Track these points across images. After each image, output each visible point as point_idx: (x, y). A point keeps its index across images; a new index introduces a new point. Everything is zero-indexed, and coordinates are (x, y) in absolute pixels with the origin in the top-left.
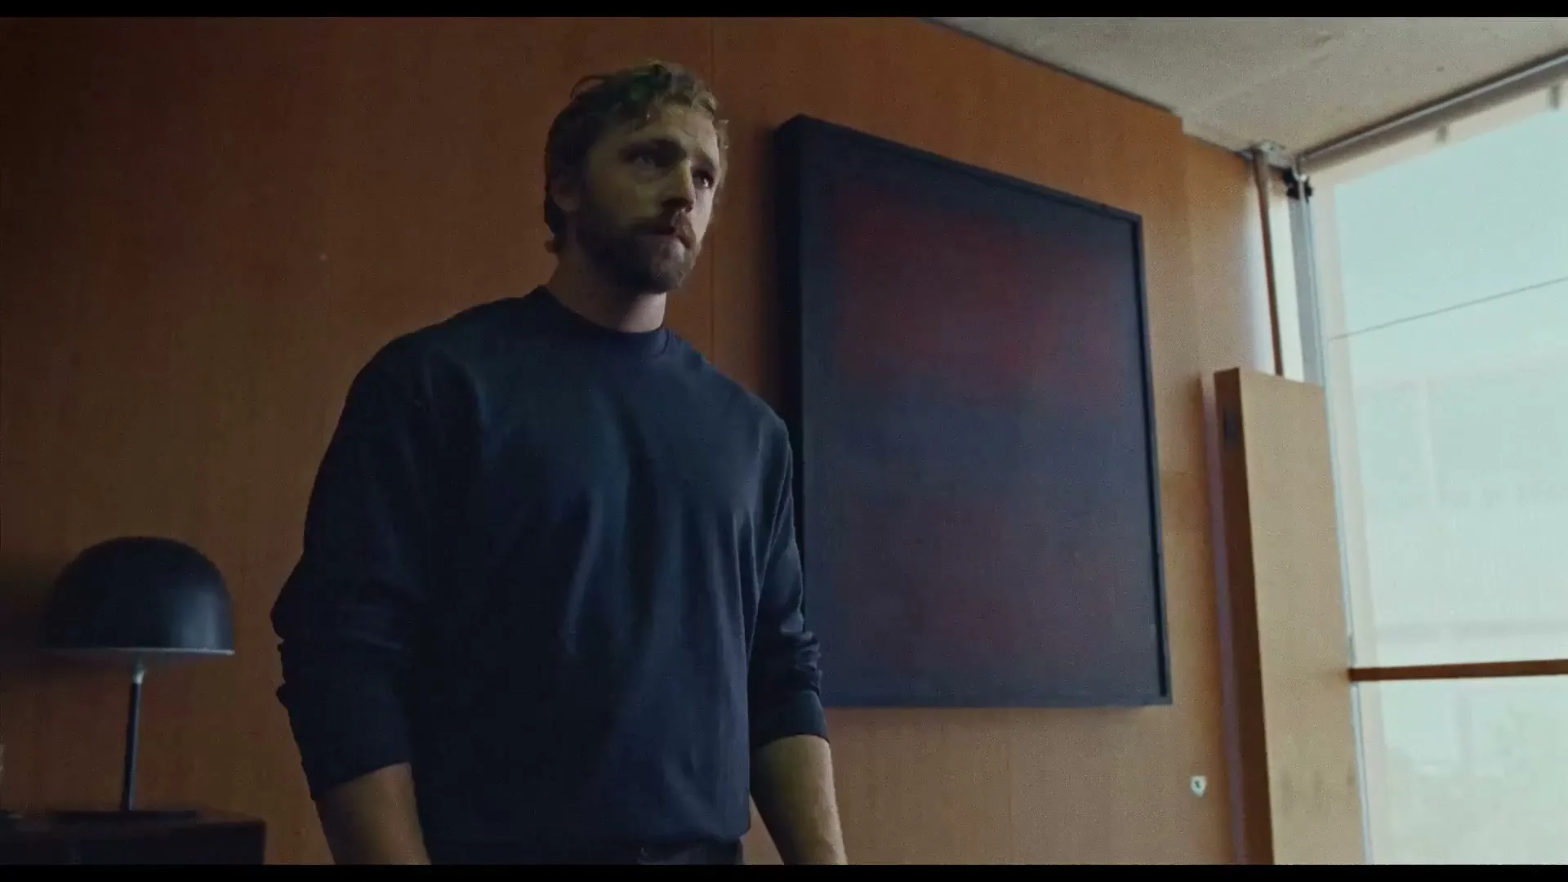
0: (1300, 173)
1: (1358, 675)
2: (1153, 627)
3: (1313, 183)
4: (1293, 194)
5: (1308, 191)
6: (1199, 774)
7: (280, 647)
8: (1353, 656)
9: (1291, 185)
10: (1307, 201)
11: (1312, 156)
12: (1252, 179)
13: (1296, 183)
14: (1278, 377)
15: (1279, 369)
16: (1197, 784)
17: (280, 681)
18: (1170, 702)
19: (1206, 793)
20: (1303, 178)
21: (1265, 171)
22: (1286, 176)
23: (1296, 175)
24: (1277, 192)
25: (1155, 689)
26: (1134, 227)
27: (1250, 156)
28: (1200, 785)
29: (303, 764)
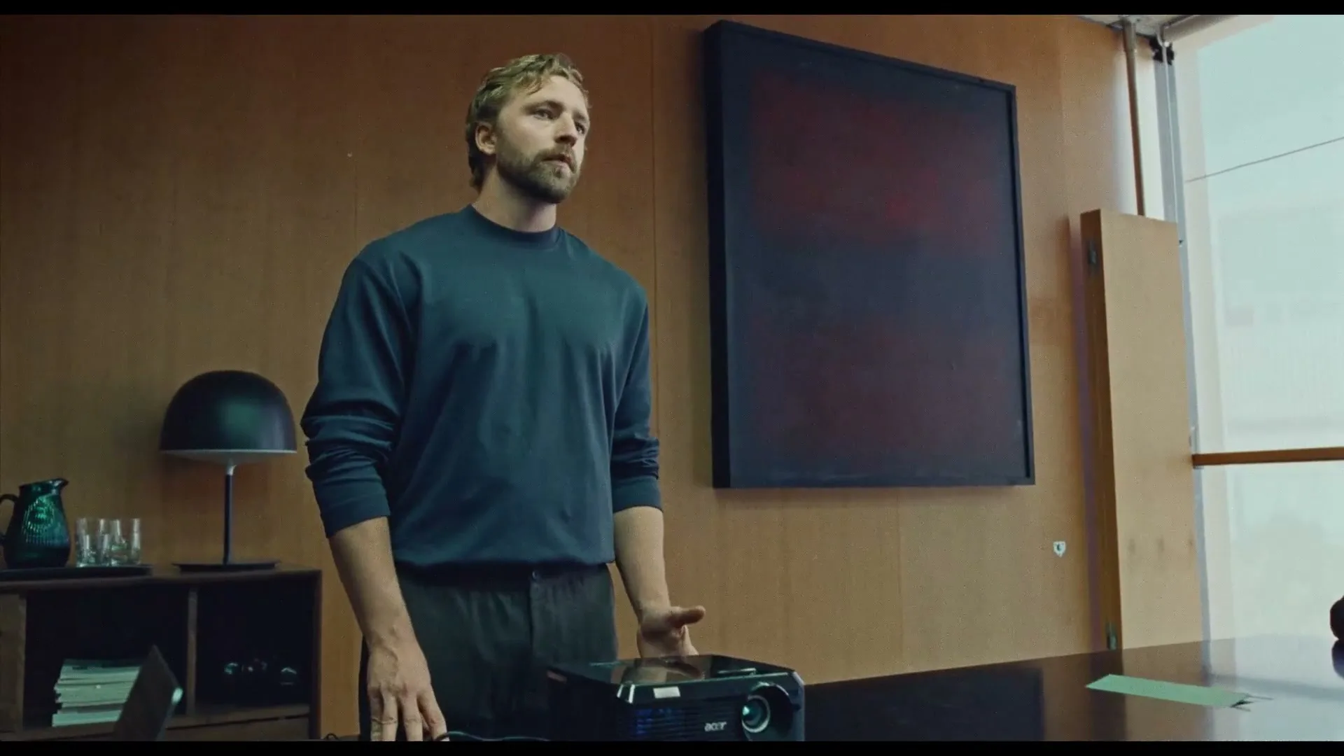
0: (1163, 41)
1: (1199, 460)
2: (1020, 423)
3: (1174, 49)
4: (1158, 58)
5: (1171, 55)
6: (1059, 540)
7: (307, 444)
8: (1196, 446)
9: (1157, 50)
10: (1170, 63)
11: (1173, 25)
12: (1122, 48)
13: (1160, 48)
14: (1140, 217)
15: (1141, 210)
16: (1058, 548)
17: (307, 463)
18: (1033, 483)
19: (1065, 554)
20: (1167, 44)
21: (1132, 37)
22: (1153, 42)
23: (1161, 43)
24: (1145, 57)
25: (1022, 472)
26: (1009, 94)
27: (1120, 27)
28: (1061, 548)
29: (321, 515)
